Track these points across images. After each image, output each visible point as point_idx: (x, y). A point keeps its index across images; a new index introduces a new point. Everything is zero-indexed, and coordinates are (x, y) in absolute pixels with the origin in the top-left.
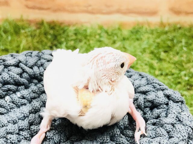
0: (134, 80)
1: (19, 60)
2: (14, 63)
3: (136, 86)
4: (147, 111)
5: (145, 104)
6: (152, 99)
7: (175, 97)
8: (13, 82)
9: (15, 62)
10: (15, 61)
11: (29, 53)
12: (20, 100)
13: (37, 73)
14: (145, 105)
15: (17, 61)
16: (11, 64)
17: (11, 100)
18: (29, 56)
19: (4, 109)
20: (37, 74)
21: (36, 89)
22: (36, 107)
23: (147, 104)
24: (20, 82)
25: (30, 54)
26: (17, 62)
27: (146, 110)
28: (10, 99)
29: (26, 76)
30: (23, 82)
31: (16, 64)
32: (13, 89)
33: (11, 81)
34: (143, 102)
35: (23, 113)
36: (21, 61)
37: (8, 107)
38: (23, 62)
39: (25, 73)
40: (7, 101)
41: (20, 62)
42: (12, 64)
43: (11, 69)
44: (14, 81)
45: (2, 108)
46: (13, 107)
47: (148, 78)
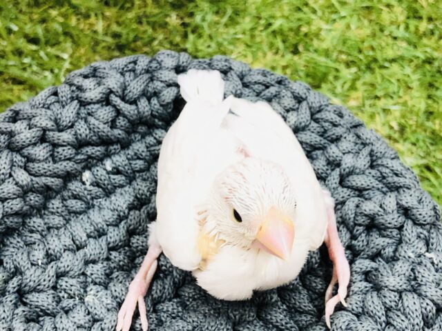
0: (344, 154)
1: (109, 89)
2: (99, 97)
3: (344, 170)
4: (358, 232)
5: (357, 218)
6: (372, 212)
7: (420, 215)
8: (98, 141)
9: (101, 95)
10: (101, 93)
11: (130, 63)
12: (112, 176)
13: (146, 114)
14: (357, 220)
15: (104, 91)
16: (92, 100)
17: (94, 180)
18: (130, 71)
19: (79, 203)
20: (146, 117)
21: (143, 152)
22: (142, 195)
23: (361, 220)
24: (111, 139)
25: (131, 66)
26: (104, 94)
27: (357, 230)
28: (92, 176)
29: (123, 123)
30: (118, 138)
31: (102, 98)
32: (98, 156)
33: (94, 138)
34: (353, 215)
35: (117, 210)
36: (113, 90)
37: (89, 197)
38: (117, 92)
39: (121, 118)
40: (86, 183)
41: (111, 92)
42: (94, 101)
43: (93, 110)
44: (100, 137)
45: (76, 201)
46: (97, 196)
47: (374, 148)
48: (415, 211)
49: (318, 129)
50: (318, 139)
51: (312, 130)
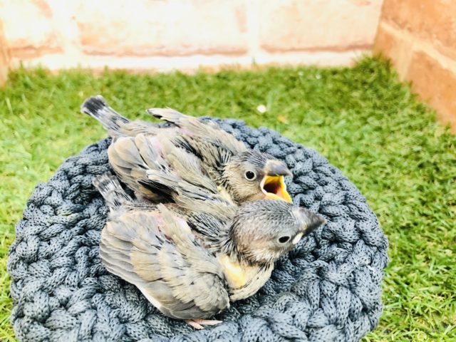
0: (326, 192)
3: (323, 203)
4: (323, 244)
5: (324, 233)
6: (335, 229)
7: (371, 237)
47: (349, 192)
48: (367, 235)
49: (315, 176)
50: (313, 182)
51: (311, 175)
